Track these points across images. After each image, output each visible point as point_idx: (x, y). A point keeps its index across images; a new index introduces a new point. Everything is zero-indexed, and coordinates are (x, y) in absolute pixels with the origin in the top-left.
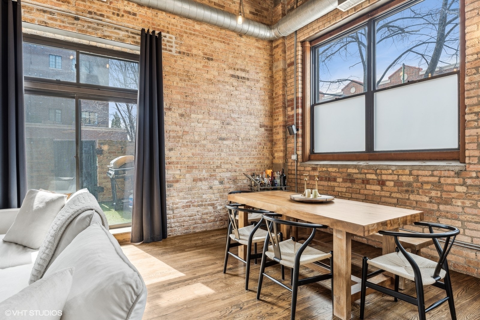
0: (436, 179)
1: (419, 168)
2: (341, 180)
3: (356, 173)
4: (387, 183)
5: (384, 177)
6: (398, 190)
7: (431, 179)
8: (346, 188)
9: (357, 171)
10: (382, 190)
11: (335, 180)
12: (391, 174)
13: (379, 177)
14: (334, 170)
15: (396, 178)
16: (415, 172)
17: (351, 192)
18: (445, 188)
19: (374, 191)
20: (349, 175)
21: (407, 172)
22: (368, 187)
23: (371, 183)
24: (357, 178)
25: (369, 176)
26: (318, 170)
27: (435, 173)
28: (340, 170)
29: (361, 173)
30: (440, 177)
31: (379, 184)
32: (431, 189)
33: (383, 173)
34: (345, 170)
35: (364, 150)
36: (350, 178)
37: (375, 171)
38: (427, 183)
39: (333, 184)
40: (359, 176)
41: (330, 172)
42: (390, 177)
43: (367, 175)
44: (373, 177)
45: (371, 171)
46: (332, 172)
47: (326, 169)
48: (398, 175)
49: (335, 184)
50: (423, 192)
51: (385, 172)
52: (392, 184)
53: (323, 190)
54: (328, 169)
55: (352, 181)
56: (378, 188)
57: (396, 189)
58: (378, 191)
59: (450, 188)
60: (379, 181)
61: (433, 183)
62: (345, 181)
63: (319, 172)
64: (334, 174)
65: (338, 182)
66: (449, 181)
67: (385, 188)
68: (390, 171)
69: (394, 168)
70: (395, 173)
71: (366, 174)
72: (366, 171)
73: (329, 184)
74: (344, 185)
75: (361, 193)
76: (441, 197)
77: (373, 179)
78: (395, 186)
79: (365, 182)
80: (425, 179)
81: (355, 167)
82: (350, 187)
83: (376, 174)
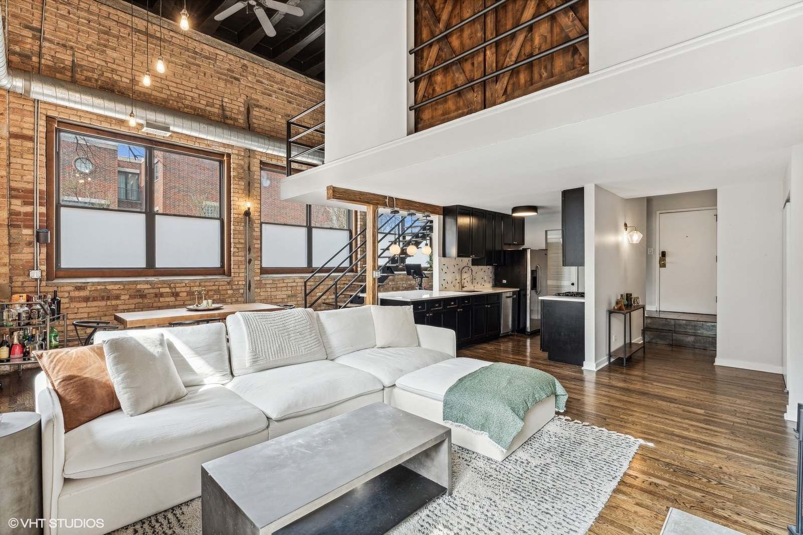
0: (217, 287)
1: (206, 281)
2: (127, 297)
3: (147, 289)
4: (181, 294)
5: (178, 290)
6: (190, 298)
7: (214, 288)
8: (135, 304)
9: (149, 287)
10: (176, 300)
11: (117, 297)
12: (184, 287)
13: (174, 290)
14: (117, 287)
15: (188, 289)
16: (203, 284)
17: (141, 307)
18: (222, 293)
19: (169, 302)
20: (139, 291)
21: (197, 284)
22: (162, 299)
23: (165, 296)
24: (149, 293)
25: (162, 290)
26: (89, 289)
27: (216, 283)
28: (126, 287)
29: (153, 288)
30: (219, 286)
31: (173, 296)
32: (214, 294)
33: (177, 286)
34: (133, 286)
35: (144, 266)
36: (140, 294)
37: (168, 284)
38: (211, 290)
39: (114, 302)
40: (152, 291)
41: (110, 290)
42: (183, 289)
43: (161, 289)
44: (168, 290)
45: (165, 285)
46: (113, 289)
47: (103, 287)
48: (190, 287)
49: (118, 302)
50: (208, 297)
51: (180, 285)
52: (185, 294)
53: (98, 311)
54: (107, 287)
55: (143, 296)
56: (173, 299)
57: (188, 298)
58: (172, 302)
59: (224, 292)
60: (173, 294)
61: (215, 291)
62: (132, 297)
63: (90, 291)
64: (118, 292)
65: (124, 300)
66: (224, 288)
67: (179, 298)
68: (184, 284)
69: (187, 282)
70: (187, 285)
71: (159, 288)
72: (160, 286)
73: (109, 303)
74: (131, 301)
75: (154, 306)
76: (220, 299)
77: (167, 292)
78: (187, 295)
79: (159, 295)
80: (210, 288)
81: (147, 282)
82: (140, 303)
83: (170, 288)
